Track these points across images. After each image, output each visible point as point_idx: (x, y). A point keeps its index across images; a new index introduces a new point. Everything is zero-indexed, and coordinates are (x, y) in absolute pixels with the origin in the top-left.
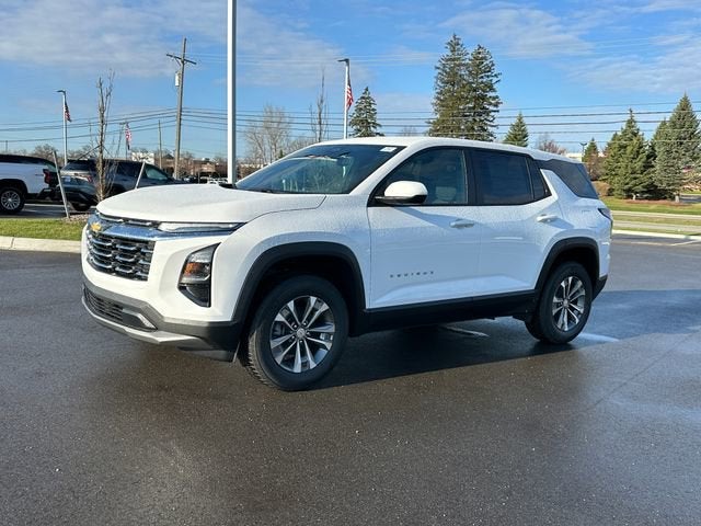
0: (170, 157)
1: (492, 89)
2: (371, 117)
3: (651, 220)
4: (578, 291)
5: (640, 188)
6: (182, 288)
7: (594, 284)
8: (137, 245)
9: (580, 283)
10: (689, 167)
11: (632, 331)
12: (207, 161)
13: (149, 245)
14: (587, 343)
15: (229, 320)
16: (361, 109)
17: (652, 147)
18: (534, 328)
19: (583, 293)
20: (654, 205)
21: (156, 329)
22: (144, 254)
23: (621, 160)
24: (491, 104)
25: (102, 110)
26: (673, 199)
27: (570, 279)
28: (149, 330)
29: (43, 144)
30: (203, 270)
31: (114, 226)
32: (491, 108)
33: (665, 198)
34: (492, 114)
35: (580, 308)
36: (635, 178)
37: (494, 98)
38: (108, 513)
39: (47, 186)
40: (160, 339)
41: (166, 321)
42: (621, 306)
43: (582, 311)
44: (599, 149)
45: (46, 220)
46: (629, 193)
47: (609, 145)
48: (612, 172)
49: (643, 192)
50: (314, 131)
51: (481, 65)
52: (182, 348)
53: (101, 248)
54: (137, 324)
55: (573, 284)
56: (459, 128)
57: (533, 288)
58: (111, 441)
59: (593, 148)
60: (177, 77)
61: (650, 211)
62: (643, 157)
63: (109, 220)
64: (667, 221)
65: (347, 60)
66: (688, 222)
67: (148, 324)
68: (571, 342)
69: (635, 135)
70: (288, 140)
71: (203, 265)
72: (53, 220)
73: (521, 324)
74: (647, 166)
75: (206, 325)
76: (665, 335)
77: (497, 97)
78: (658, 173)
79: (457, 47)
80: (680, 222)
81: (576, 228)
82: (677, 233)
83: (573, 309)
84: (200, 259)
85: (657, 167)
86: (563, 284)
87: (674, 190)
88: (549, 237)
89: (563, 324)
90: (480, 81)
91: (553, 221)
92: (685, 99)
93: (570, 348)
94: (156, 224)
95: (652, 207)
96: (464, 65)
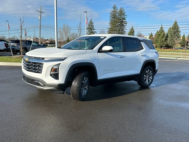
0: (37, 39)
1: (125, 19)
2: (93, 27)
3: (167, 54)
4: (150, 74)
5: (164, 45)
6: (51, 75)
7: (154, 71)
8: (39, 64)
9: (151, 71)
10: (177, 40)
11: (164, 83)
12: (47, 40)
13: (42, 64)
14: (153, 87)
15: (64, 83)
16: (90, 25)
17: (167, 35)
18: (140, 83)
19: (152, 74)
20: (168, 50)
21: (44, 86)
22: (40, 66)
23: (159, 38)
24: (124, 23)
25: (21, 27)
26: (173, 48)
27: (149, 70)
28: (42, 86)
29: (2, 36)
30: (56, 70)
31: (32, 59)
32: (125, 24)
33: (171, 48)
34: (125, 26)
35: (151, 78)
36: (163, 43)
37: (125, 22)
38: (37, 133)
39: (5, 47)
40: (46, 89)
41: (47, 84)
42: (161, 77)
43: (151, 79)
44: (153, 35)
45: (6, 57)
46: (161, 47)
47: (156, 34)
48: (157, 41)
49: (165, 47)
50: (78, 31)
51: (122, 13)
52: (51, 91)
53: (28, 65)
54: (39, 85)
55: (149, 72)
56: (116, 30)
57: (139, 73)
58: (35, 115)
59: (152, 35)
60: (39, 17)
61: (167, 52)
62: (165, 37)
63: (30, 58)
64: (171, 54)
65: (86, 12)
66: (177, 55)
67: (42, 85)
68: (149, 87)
69: (163, 31)
70: (70, 34)
71: (56, 69)
72: (8, 57)
73: (136, 82)
74: (166, 40)
75: (57, 85)
76: (172, 84)
77: (126, 21)
78: (169, 42)
79: (115, 8)
80: (174, 54)
81: (150, 57)
82: (174, 57)
83: (149, 78)
84: (55, 67)
85: (169, 40)
86: (147, 72)
87: (173, 46)
88: (143, 60)
89: (147, 82)
90: (121, 17)
91: (144, 55)
92: (176, 22)
93: (149, 88)
94: (43, 59)
95: (167, 51)
96: (117, 13)
